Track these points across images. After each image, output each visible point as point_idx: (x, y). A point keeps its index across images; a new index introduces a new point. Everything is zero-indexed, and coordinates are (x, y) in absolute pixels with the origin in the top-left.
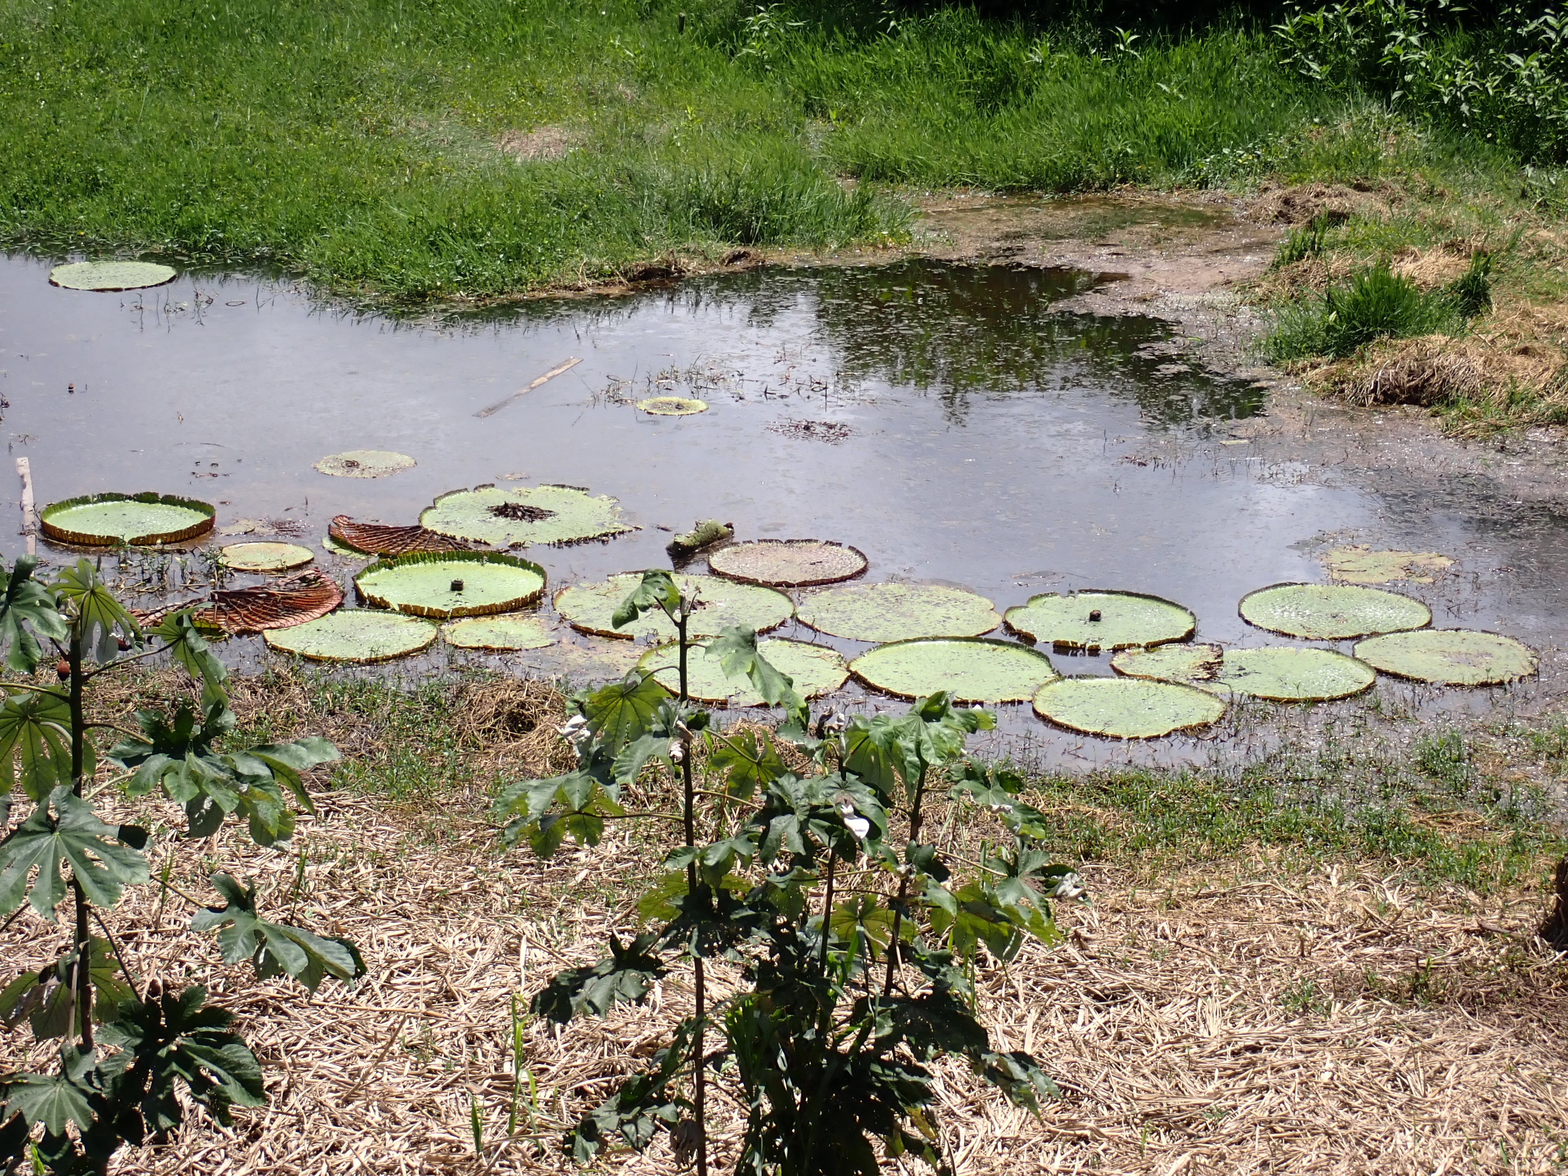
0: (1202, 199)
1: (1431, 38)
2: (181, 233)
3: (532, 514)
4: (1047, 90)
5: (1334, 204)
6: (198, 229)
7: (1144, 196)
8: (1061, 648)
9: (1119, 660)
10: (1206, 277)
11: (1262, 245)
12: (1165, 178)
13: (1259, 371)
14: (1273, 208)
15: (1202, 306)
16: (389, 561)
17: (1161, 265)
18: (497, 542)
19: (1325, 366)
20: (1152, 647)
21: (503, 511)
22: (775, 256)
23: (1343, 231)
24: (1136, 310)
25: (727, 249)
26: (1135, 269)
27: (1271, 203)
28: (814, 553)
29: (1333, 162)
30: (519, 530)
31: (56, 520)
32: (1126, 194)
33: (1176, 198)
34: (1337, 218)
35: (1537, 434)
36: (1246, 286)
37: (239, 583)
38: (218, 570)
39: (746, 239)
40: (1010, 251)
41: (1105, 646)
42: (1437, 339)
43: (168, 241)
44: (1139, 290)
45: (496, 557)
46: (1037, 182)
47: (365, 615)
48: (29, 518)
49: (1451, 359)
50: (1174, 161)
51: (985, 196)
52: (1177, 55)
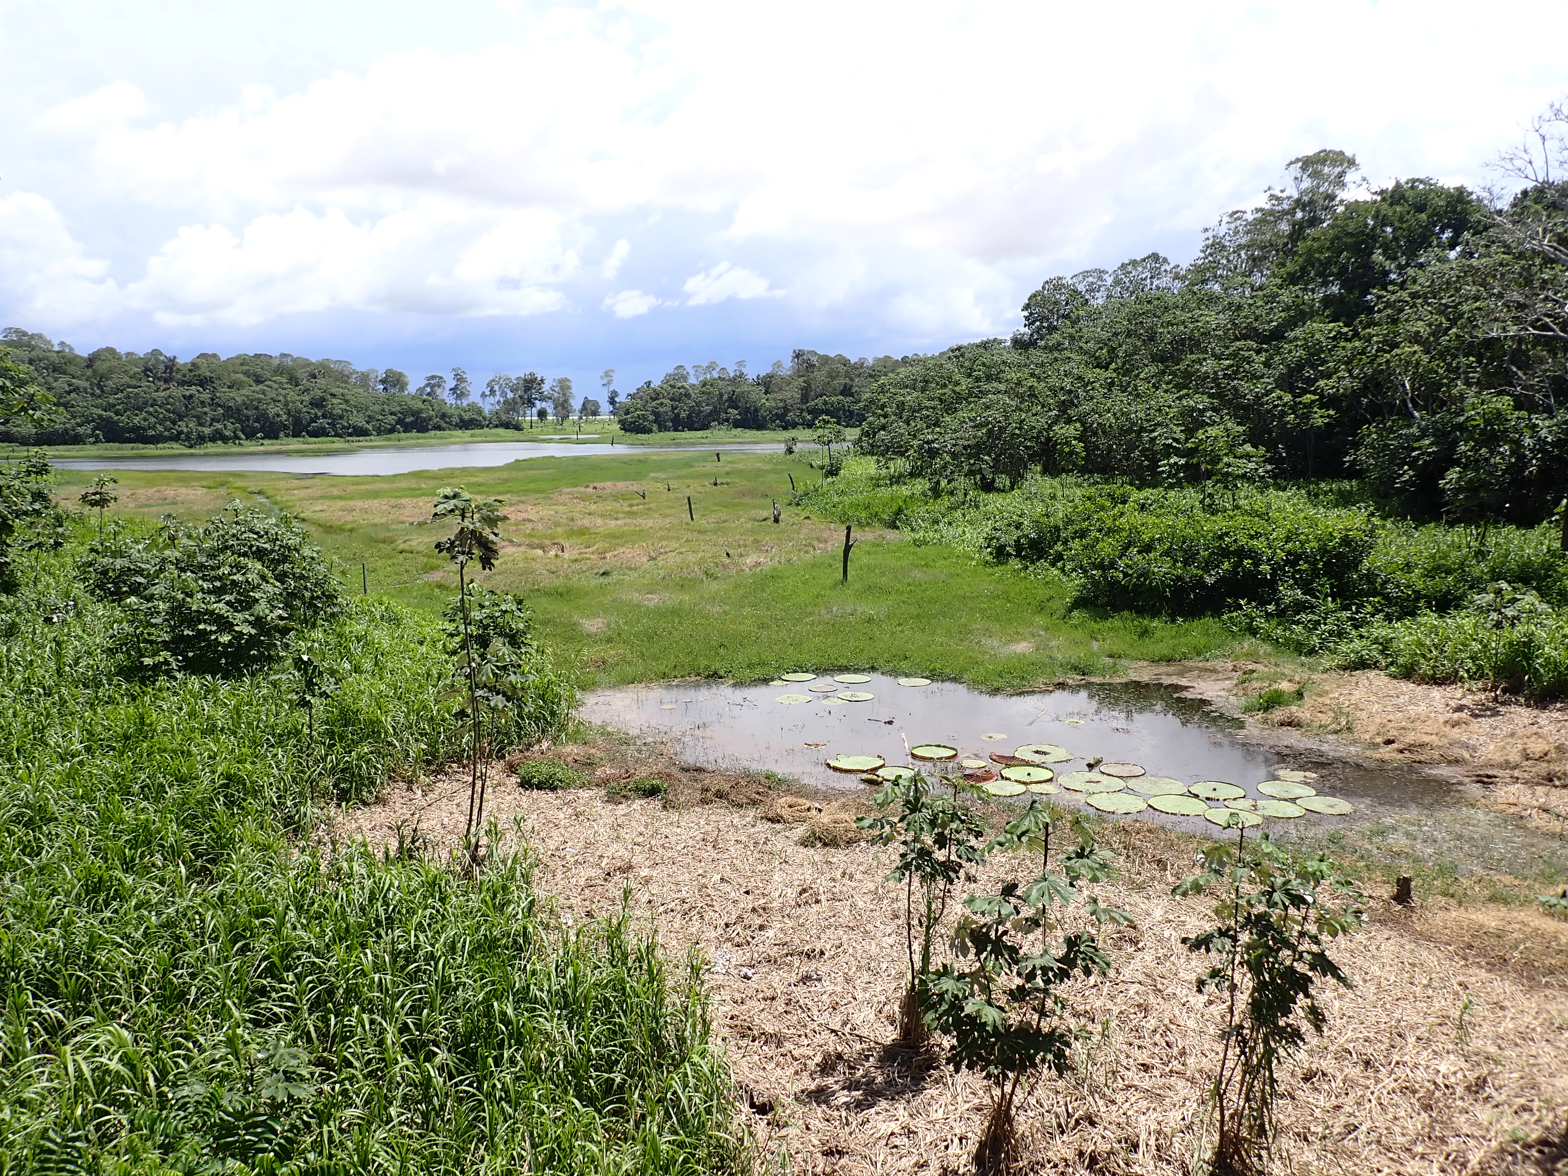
0: (1208, 665)
1: (1267, 621)
2: (931, 671)
3: (1045, 753)
4: (1158, 634)
5: (1250, 667)
6: (935, 670)
7: (1191, 664)
8: (1208, 799)
9: (1226, 803)
10: (1217, 687)
11: (1229, 678)
12: (1197, 658)
13: (1240, 715)
14: (1231, 668)
15: (1218, 696)
16: (1008, 766)
17: (1202, 684)
18: (1037, 762)
19: (1260, 715)
20: (1235, 799)
21: (1037, 752)
22: (1093, 679)
23: (1255, 675)
24: (1199, 697)
25: (1079, 677)
26: (1195, 685)
27: (1230, 666)
28: (1130, 767)
29: (1246, 655)
30: (1043, 758)
31: (915, 752)
32: (1186, 663)
33: (1201, 664)
34: (1253, 671)
35: (1330, 737)
36: (1229, 691)
37: (967, 772)
38: (961, 767)
39: (1084, 674)
40: (1158, 679)
41: (1221, 799)
42: (1294, 708)
43: (927, 673)
44: (1198, 691)
45: (1038, 766)
46: (1160, 660)
47: (1004, 782)
48: (908, 751)
49: (1300, 714)
50: (1199, 654)
51: (1145, 663)
52: (1195, 624)
